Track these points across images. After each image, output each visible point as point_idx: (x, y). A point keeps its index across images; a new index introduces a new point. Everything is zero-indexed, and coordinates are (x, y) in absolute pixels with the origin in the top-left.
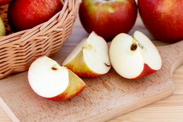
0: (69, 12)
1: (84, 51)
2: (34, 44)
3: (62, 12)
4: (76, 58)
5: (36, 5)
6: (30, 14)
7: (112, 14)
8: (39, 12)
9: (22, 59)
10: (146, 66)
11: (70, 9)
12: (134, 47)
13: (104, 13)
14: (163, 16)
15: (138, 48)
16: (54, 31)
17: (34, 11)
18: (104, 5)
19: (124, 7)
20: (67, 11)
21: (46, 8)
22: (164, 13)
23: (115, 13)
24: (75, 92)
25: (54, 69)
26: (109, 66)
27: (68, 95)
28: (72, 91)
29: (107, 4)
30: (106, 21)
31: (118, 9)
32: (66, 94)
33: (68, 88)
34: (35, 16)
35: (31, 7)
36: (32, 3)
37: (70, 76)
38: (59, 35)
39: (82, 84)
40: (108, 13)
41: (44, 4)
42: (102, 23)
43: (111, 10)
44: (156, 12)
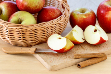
0: (66, 16)
1: (73, 32)
2: (50, 29)
3: (62, 16)
4: (69, 35)
5: (50, 13)
6: (48, 17)
7: (85, 18)
8: (52, 16)
9: (45, 35)
10: (101, 38)
11: (66, 14)
12: (95, 31)
13: (81, 18)
14: (108, 19)
15: (97, 31)
16: (59, 23)
17: (50, 15)
18: (81, 15)
19: (90, 15)
20: (65, 15)
21: (55, 14)
22: (109, 18)
23: (86, 18)
24: (69, 48)
25: (60, 38)
26: (84, 40)
27: (66, 49)
28: (68, 48)
29: (83, 14)
30: (82, 22)
31: (88, 16)
32: (65, 49)
33: (66, 46)
34: (50, 17)
35: (48, 14)
36: (49, 12)
37: (67, 41)
38: (61, 26)
39: (72, 45)
40: (83, 18)
41: (54, 12)
42: (80, 23)
43: (85, 17)
44: (105, 17)
